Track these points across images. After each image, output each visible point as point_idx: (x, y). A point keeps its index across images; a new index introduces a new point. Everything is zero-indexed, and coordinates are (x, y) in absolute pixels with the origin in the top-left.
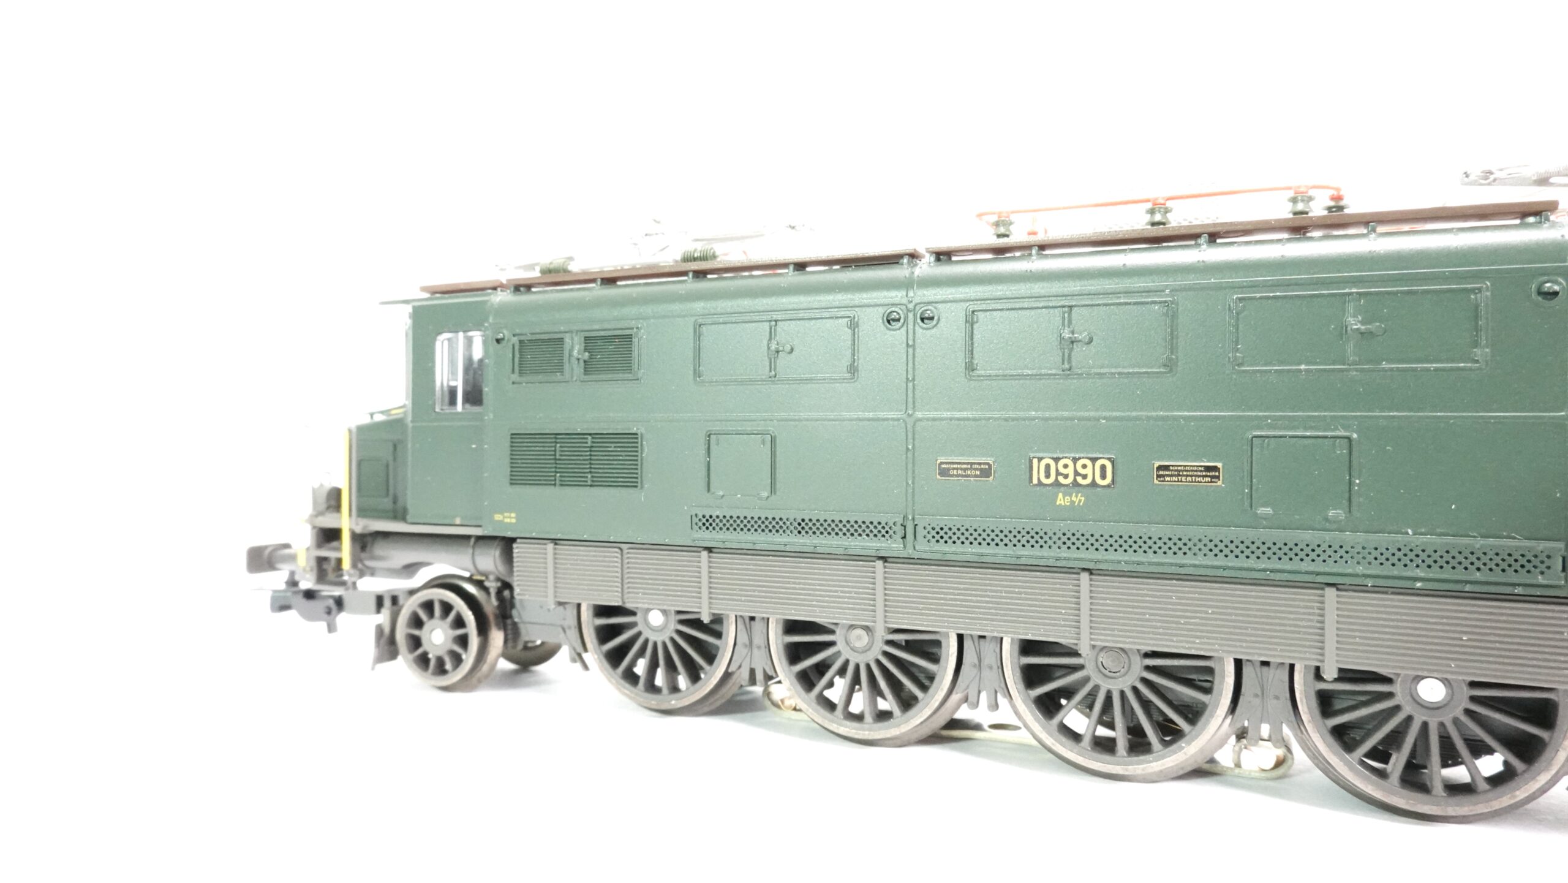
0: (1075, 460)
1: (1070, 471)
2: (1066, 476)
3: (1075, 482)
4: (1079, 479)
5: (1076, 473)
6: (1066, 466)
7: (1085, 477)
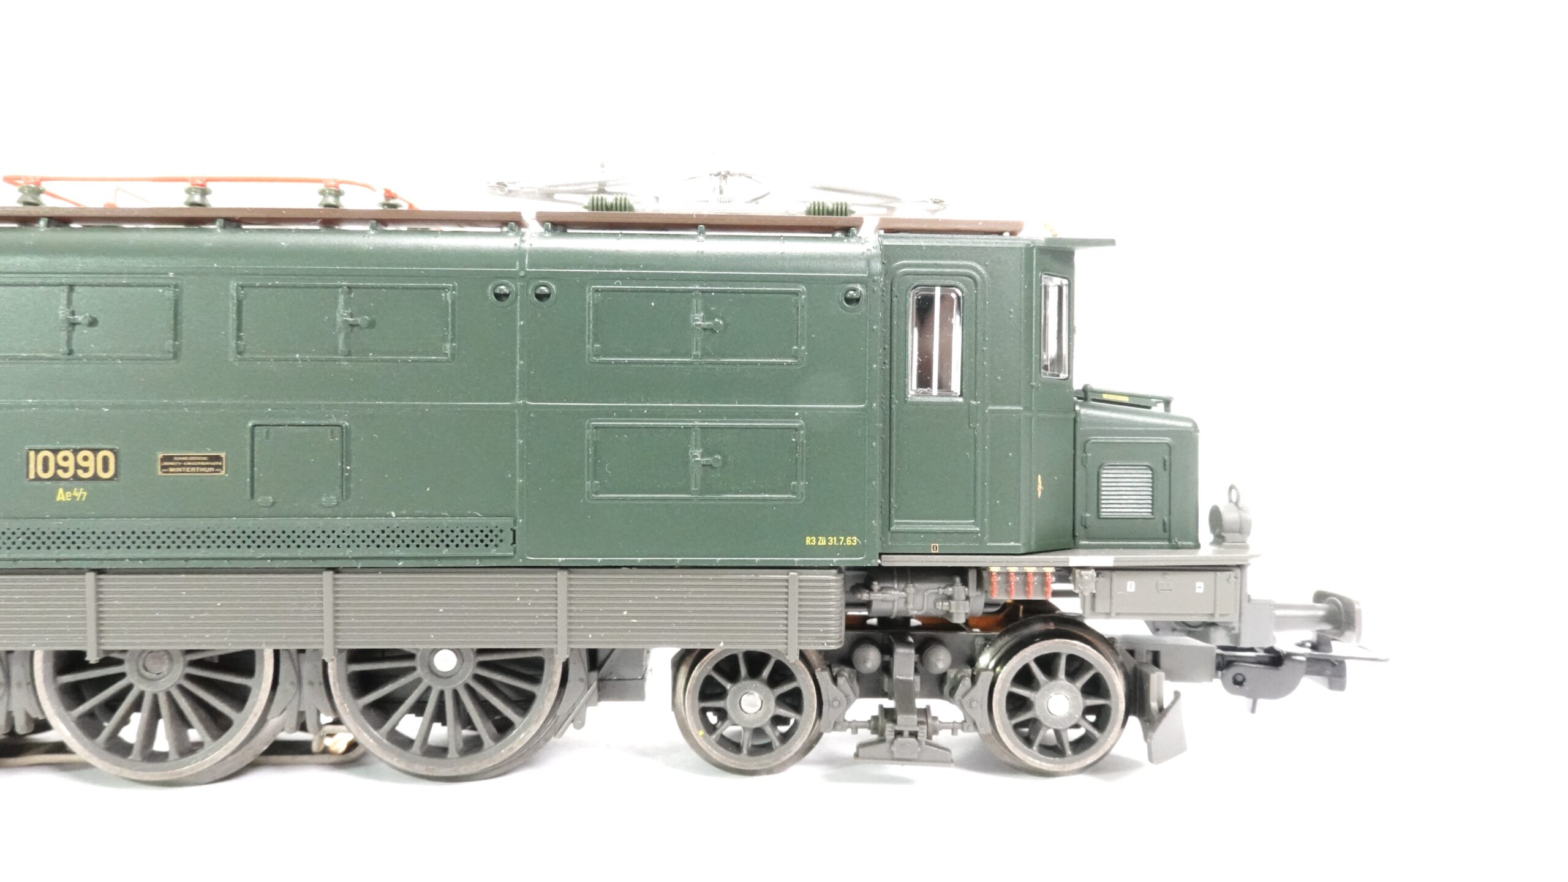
0: (76, 452)
1: (70, 464)
2: (66, 470)
3: (75, 477)
4: (80, 473)
5: (77, 466)
6: (65, 459)
7: (86, 470)
